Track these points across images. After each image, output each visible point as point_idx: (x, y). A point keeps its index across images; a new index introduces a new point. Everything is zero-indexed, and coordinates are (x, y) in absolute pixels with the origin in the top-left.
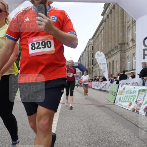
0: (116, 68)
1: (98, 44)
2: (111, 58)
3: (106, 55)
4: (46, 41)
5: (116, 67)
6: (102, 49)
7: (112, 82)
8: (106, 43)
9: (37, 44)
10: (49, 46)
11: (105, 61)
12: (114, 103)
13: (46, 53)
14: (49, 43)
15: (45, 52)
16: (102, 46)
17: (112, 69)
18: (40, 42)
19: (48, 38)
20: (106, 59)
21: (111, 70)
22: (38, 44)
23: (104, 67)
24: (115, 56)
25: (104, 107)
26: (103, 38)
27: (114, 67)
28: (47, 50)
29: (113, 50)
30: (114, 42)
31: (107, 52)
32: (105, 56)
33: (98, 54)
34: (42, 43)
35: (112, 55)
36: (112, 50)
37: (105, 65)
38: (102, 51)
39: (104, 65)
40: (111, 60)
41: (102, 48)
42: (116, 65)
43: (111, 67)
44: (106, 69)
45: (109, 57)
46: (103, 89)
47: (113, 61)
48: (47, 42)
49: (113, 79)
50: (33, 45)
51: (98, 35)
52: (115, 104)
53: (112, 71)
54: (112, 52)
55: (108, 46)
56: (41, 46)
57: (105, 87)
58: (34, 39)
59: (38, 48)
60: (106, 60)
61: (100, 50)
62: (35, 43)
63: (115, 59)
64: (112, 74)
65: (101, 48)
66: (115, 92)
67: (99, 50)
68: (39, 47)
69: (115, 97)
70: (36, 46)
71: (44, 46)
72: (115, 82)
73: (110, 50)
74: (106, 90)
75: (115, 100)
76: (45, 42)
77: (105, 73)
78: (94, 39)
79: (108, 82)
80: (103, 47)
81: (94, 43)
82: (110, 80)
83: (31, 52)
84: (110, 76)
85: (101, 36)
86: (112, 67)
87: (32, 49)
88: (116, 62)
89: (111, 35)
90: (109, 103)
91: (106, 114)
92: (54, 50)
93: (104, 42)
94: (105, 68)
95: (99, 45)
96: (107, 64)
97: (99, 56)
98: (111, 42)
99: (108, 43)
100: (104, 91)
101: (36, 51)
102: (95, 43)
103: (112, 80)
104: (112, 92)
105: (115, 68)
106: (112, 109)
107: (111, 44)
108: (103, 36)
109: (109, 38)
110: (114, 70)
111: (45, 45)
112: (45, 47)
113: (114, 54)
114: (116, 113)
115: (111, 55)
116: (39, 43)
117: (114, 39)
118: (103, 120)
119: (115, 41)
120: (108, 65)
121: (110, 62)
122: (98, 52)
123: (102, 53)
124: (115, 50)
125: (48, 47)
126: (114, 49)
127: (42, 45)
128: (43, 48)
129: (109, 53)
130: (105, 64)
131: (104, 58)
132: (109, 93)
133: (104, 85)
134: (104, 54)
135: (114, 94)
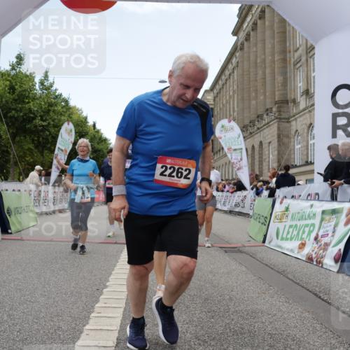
0: (267, 160)
1: (224, 102)
2: (257, 136)
3: (244, 128)
5: (267, 156)
6: (235, 114)
7: (258, 193)
8: (243, 99)
11: (241, 144)
12: (264, 242)
16: (234, 108)
17: (259, 161)
20: (244, 137)
21: (257, 163)
23: (239, 158)
24: (265, 131)
25: (241, 252)
26: (235, 87)
27: (264, 157)
29: (260, 117)
30: (262, 98)
31: (247, 122)
32: (242, 131)
33: (223, 126)
35: (258, 129)
36: (258, 117)
37: (241, 152)
38: (234, 120)
39: (238, 151)
40: (256, 140)
41: (234, 111)
42: (267, 152)
43: (257, 157)
44: (245, 162)
45: (251, 133)
46: (237, 210)
47: (261, 142)
49: (261, 186)
51: (224, 81)
52: (267, 244)
53: (258, 167)
54: (258, 121)
55: (250, 107)
57: (242, 204)
60: (245, 140)
61: (230, 116)
63: (264, 137)
64: (258, 173)
65: (232, 113)
66: (266, 217)
67: (228, 116)
69: (265, 228)
72: (266, 193)
73: (254, 117)
74: (244, 211)
75: (265, 236)
77: (241, 171)
78: (215, 91)
79: (250, 193)
80: (236, 109)
81: (214, 100)
82: (255, 189)
84: (254, 178)
86: (259, 158)
88: (267, 145)
89: (256, 80)
90: (253, 243)
91: (244, 269)
93: (240, 97)
94: (241, 159)
95: (228, 106)
96: (247, 149)
97: (227, 131)
98: (256, 98)
99: (250, 100)
100: (240, 214)
102: (217, 99)
104: (258, 217)
105: (265, 159)
106: (259, 256)
107: (257, 103)
108: (236, 83)
109: (250, 88)
110: (264, 164)
113: (264, 126)
114: (267, 265)
115: (256, 128)
117: (262, 91)
118: (237, 283)
119: (265, 95)
120: (250, 152)
121: (253, 147)
122: (224, 122)
123: (233, 124)
124: (265, 116)
129: (252, 123)
130: (241, 149)
131: (239, 136)
132: (252, 219)
133: (239, 200)
134: (240, 127)
135: (262, 220)
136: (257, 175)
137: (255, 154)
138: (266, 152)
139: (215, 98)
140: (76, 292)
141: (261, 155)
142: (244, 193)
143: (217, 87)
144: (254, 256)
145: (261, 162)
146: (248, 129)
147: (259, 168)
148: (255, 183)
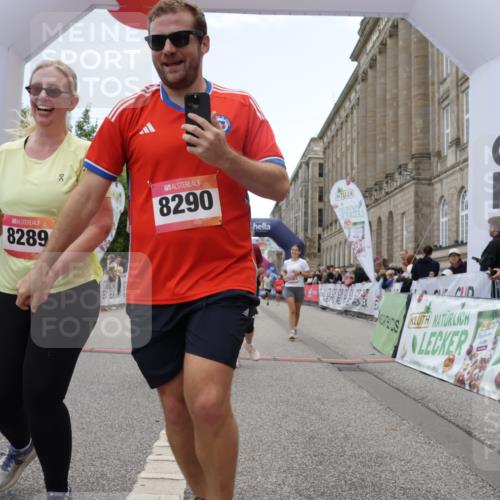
0: (399, 238)
1: (339, 156)
2: (384, 204)
3: (367, 193)
4: (198, 193)
5: (399, 233)
6: (354, 172)
7: (386, 286)
8: (365, 151)
9: (173, 199)
10: (207, 205)
11: (363, 216)
12: (394, 355)
13: (200, 224)
14: (206, 196)
15: (195, 223)
16: (352, 164)
17: (388, 240)
18: (184, 194)
19: (203, 182)
20: (367, 206)
21: (385, 243)
22: (177, 199)
23: (360, 235)
24: (396, 197)
25: (362, 370)
26: (355, 134)
27: (395, 235)
28: (201, 215)
29: (389, 177)
30: (392, 149)
31: (370, 184)
32: (365, 197)
33: (339, 191)
34: (188, 196)
35: (387, 193)
36: (387, 177)
37: (363, 227)
38: (353, 181)
39: (359, 226)
40: (383, 210)
41: (352, 169)
42: (399, 228)
43: (385, 234)
44: (368, 242)
45: (376, 200)
46: (356, 309)
47: (391, 213)
48: (202, 194)
49: (391, 275)
50: (164, 202)
51: (338, 126)
52: (398, 358)
53: (386, 248)
54: (387, 183)
55: (375, 163)
56: (184, 206)
57: (362, 302)
58: (167, 187)
59: (177, 211)
60: (368, 210)
61: (347, 175)
62: (170, 197)
63: (395, 206)
64: (386, 257)
65: (349, 171)
66: (398, 321)
67: (344, 176)
68: (181, 208)
69: (396, 335)
70: (172, 205)
71: (193, 207)
72: (397, 286)
73: (381, 176)
74: (366, 311)
75: (396, 348)
76: (194, 195)
77: (363, 253)
78: (326, 139)
79: (374, 286)
80: (355, 165)
81: (324, 153)
82: (381, 280)
83: (159, 220)
84: (381, 264)
85: (349, 129)
86: (388, 235)
87: (162, 213)
88: (399, 217)
89: (385, 125)
90: (378, 357)
91: (366, 394)
92: (220, 215)
93: (361, 148)
94: (363, 238)
95: (344, 160)
96: (370, 223)
97: (344, 197)
98: (384, 149)
99: (375, 152)
100: (360, 315)
101: (172, 219)
102: (329, 151)
103: (385, 280)
104: (385, 320)
105: (397, 237)
106: (386, 376)
107: (385, 157)
108: (355, 128)
109: (375, 135)
110: (395, 244)
111: (195, 202)
112: (196, 209)
113: (395, 189)
114: (399, 390)
115: (383, 192)
116: (180, 197)
117: (392, 140)
118: (355, 415)
119: (397, 146)
120: (374, 227)
121: (380, 219)
122: (341, 184)
123: (353, 186)
124: (397, 176)
125: (205, 208)
126: (393, 174)
127: (188, 203)
128: (190, 210)
129: (378, 185)
130: (363, 223)
131: (361, 204)
132: (378, 323)
133: (359, 296)
134: (362, 191)
135: (392, 325)
136: (384, 260)
137: (382, 230)
138: (397, 226)
139: (325, 149)
140: (127, 425)
141: (390, 231)
142: (366, 285)
143: (329, 134)
144: (379, 376)
145: (390, 241)
146: (373, 194)
147: (388, 250)
148: (382, 271)
